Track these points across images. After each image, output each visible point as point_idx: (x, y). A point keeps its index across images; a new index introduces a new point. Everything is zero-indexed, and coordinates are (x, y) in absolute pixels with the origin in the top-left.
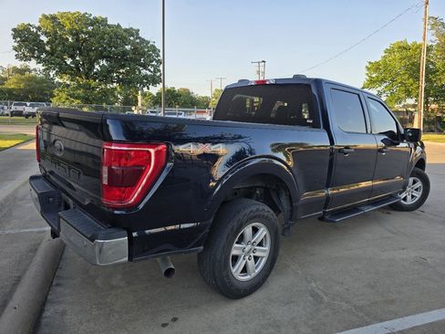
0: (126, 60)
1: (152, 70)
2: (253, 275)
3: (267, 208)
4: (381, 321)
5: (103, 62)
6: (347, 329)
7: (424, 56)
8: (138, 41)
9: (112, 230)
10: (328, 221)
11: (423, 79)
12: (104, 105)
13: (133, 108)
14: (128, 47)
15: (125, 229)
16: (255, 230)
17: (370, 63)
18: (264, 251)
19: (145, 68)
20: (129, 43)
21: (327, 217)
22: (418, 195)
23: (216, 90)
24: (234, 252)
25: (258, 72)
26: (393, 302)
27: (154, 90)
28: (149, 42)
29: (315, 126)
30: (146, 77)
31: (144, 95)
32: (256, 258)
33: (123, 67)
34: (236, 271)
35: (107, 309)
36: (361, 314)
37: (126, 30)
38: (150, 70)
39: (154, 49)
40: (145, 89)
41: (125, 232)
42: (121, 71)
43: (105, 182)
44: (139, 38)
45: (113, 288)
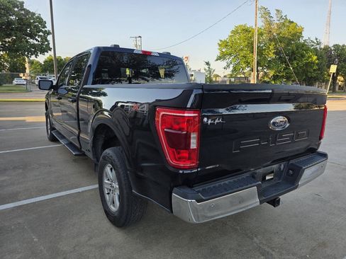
0: (12, 29)
1: (39, 39)
8: (23, 12)
13: (21, 75)
14: (13, 18)
17: (221, 41)
19: (32, 36)
20: (14, 14)
25: (136, 46)
28: (34, 14)
30: (33, 46)
31: (31, 63)
33: (9, 36)
40: (33, 57)
42: (7, 40)
44: (24, 10)
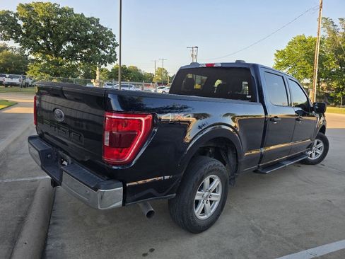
0: (89, 42)
1: (109, 51)
2: (209, 215)
3: (221, 164)
4: (306, 249)
5: (69, 44)
6: (282, 256)
7: (318, 47)
8: (98, 27)
9: (110, 182)
10: (261, 173)
11: (317, 64)
12: (70, 78)
13: (93, 81)
14: (90, 32)
15: (121, 181)
16: (212, 180)
17: (278, 51)
18: (217, 196)
19: (103, 49)
20: (91, 29)
21: (260, 170)
22: (320, 153)
23: (158, 68)
24: (197, 198)
25: (192, 55)
26: (312, 234)
27: (110, 67)
28: (106, 29)
29: (253, 100)
30: (103, 56)
31: (101, 70)
32: (211, 202)
33: (85, 48)
34: (197, 211)
35: (97, 243)
36: (291, 244)
37: (88, 19)
38: (107, 52)
39: (111, 35)
40: (103, 66)
41: (121, 183)
42: (84, 51)
43: (107, 143)
44: (99, 25)
45: (99, 225)
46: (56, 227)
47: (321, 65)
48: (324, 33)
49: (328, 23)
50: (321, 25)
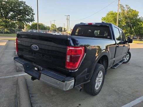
0: (21, 12)
1: (31, 16)
2: (99, 87)
5: (11, 13)
12: (13, 29)
13: (23, 30)
18: (101, 79)
19: (28, 16)
20: (22, 7)
22: (128, 58)
23: (52, 24)
24: (96, 81)
25: (67, 19)
27: (30, 24)
28: (29, 7)
30: (28, 19)
31: (26, 25)
33: (19, 15)
34: (96, 86)
35: (55, 104)
36: (132, 96)
37: (20, 2)
41: (74, 78)
43: (68, 61)
44: (26, 5)
45: (52, 96)
46: (33, 98)
47: (119, 23)
48: (120, 11)
49: (122, 6)
50: (119, 7)
